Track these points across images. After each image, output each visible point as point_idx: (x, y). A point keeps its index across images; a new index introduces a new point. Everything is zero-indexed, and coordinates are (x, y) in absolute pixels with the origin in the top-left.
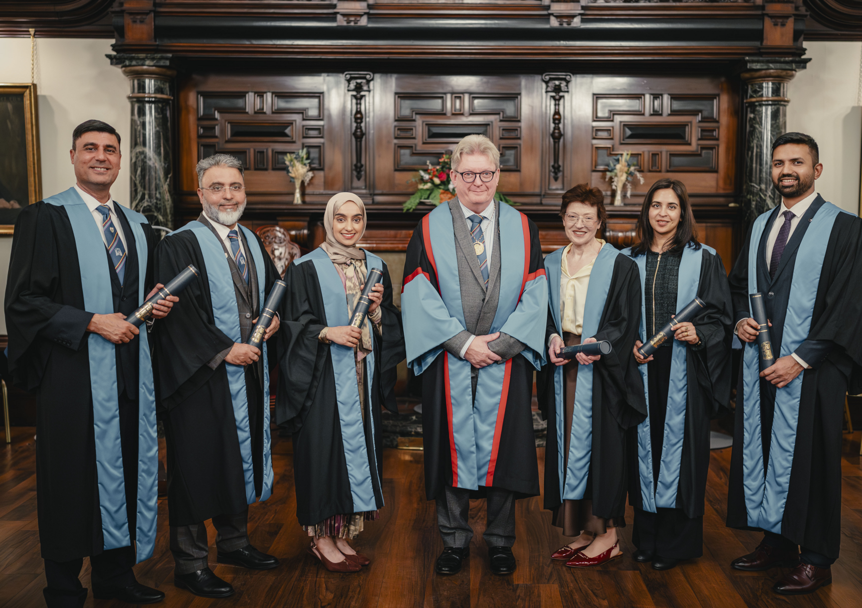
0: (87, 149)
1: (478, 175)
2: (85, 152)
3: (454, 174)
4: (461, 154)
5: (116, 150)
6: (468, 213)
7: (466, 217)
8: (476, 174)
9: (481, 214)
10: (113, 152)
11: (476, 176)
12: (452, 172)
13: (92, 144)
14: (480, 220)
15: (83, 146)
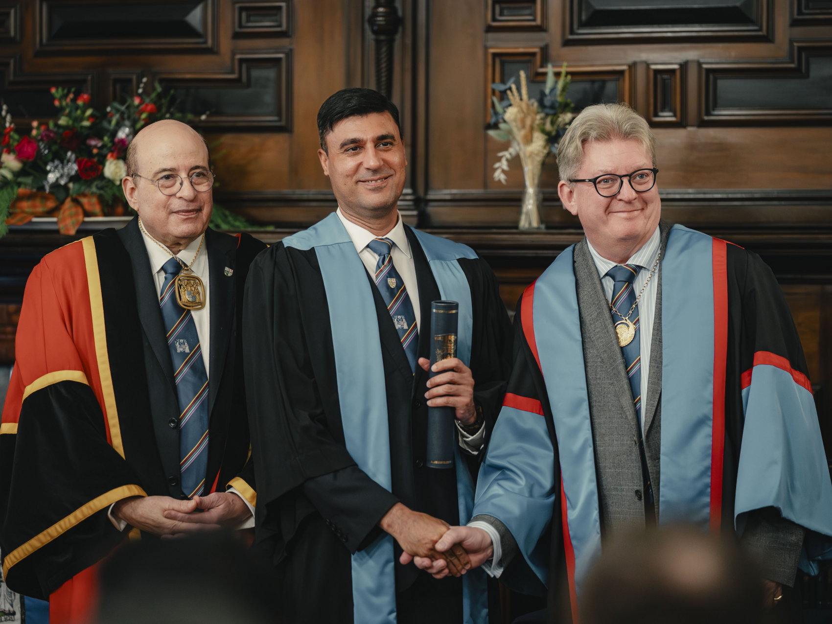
0: (346, 150)
1: (625, 180)
2: (344, 156)
3: (566, 190)
4: (584, 141)
5: (394, 140)
6: (604, 266)
7: (603, 273)
8: (621, 177)
9: (629, 262)
10: (391, 144)
11: (622, 182)
12: (563, 185)
13: (354, 141)
14: (627, 275)
15: (339, 147)
